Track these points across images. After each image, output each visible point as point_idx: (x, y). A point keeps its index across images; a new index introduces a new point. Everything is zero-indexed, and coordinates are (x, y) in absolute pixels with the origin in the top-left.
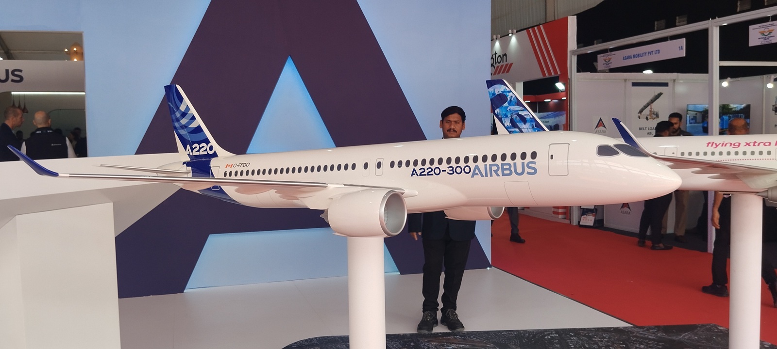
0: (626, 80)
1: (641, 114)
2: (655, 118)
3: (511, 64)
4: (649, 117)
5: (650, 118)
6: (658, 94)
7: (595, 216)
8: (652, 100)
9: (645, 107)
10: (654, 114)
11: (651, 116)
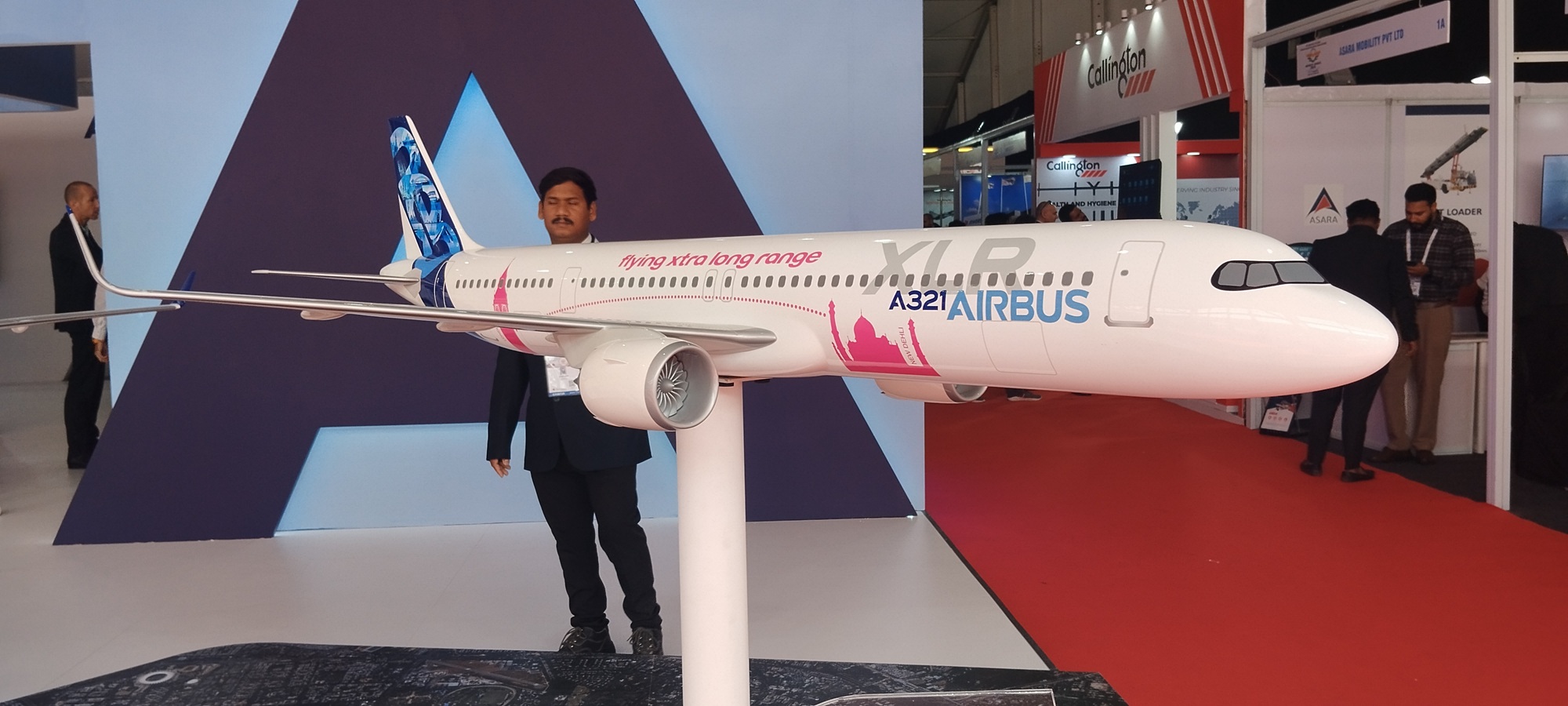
0: (1391, 100)
1: (1429, 178)
2: (1465, 188)
3: (1153, 72)
4: (1449, 185)
5: (1453, 189)
6: (1475, 132)
7: (1296, 410)
8: (1457, 147)
9: (1441, 162)
10: (1462, 178)
11: (1454, 183)
